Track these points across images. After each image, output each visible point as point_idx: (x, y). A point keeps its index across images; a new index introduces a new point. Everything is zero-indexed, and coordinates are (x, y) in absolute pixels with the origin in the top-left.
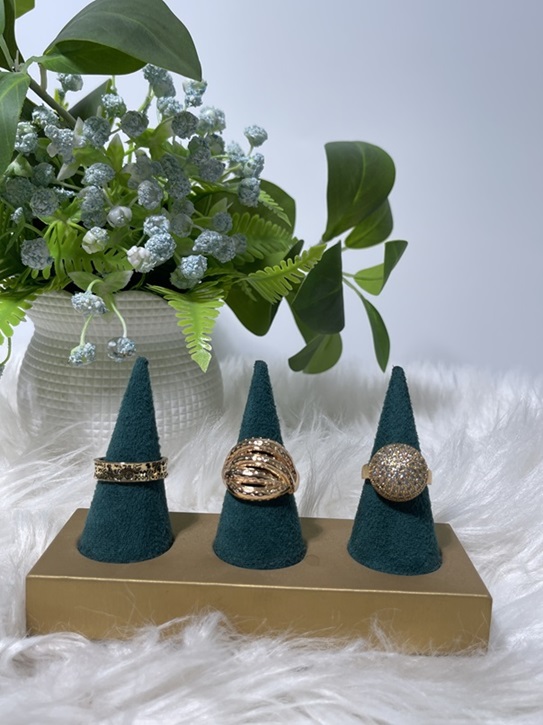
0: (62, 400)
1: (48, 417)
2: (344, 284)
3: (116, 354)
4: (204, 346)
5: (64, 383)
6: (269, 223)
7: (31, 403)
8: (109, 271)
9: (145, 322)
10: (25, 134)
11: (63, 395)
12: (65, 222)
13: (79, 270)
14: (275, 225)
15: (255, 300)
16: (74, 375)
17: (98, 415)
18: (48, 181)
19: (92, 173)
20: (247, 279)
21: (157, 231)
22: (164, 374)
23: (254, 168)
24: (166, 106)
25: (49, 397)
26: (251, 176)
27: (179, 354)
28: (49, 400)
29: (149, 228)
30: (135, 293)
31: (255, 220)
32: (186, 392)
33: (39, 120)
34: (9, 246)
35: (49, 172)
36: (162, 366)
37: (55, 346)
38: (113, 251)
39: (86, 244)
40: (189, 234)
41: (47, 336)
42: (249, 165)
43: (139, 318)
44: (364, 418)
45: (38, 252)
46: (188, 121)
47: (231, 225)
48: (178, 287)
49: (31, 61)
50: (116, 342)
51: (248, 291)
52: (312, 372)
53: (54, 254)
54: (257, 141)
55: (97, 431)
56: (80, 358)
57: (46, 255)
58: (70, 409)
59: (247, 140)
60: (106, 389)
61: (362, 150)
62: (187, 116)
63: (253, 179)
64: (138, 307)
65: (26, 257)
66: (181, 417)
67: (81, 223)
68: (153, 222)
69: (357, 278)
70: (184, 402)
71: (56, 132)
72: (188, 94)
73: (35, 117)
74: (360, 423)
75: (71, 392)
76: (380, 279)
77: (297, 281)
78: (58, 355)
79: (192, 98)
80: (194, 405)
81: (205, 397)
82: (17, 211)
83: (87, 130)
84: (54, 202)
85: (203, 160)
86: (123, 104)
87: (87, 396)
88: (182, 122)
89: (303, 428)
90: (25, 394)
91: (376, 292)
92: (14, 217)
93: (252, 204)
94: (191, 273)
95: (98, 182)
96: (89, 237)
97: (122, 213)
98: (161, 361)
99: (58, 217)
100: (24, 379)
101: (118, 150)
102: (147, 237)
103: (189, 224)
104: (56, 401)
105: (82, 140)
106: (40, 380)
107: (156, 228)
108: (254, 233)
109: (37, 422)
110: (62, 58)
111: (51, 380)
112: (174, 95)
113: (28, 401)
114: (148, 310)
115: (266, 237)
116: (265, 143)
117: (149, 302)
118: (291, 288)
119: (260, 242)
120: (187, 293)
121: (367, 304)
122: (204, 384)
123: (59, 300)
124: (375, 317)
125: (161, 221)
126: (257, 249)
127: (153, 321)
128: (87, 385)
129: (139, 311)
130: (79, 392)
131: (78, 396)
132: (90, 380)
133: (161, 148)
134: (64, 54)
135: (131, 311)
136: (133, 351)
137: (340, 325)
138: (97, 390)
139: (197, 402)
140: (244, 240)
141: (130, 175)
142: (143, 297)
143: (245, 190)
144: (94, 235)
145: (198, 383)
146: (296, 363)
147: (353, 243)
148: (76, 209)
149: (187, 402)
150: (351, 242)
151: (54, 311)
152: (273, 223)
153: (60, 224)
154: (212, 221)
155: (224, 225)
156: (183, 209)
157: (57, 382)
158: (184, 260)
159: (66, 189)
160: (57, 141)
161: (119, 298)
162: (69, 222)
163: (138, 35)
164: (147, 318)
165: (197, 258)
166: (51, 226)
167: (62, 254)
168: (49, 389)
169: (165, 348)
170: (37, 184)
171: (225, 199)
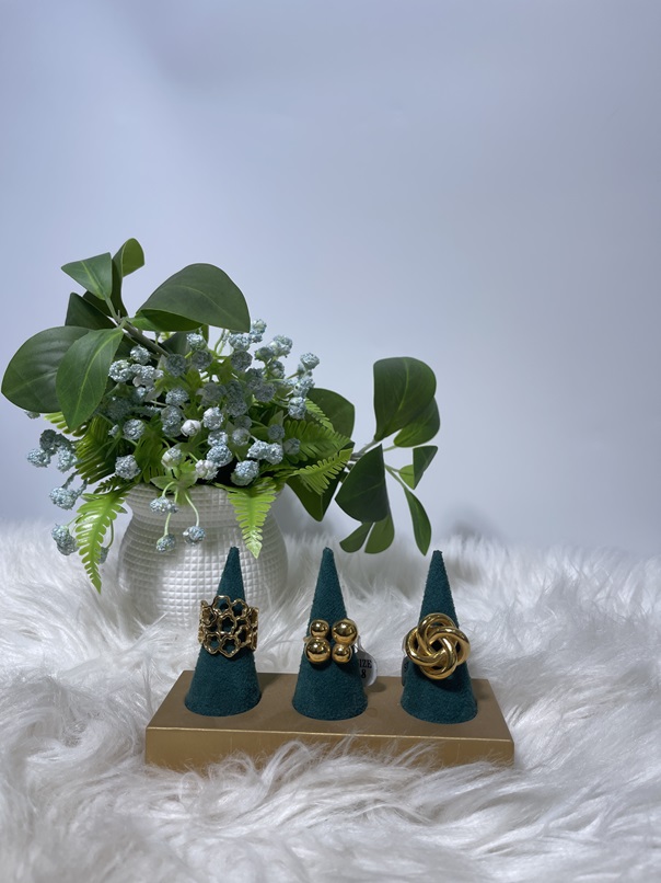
4: (257, 537)
5: (149, 559)
9: (213, 510)
10: (121, 369)
15: (310, 492)
19: (171, 396)
21: (218, 444)
23: (301, 389)
26: (299, 396)
29: (211, 441)
31: (311, 426)
37: (144, 528)
40: (245, 443)
42: (297, 387)
43: (207, 507)
46: (243, 358)
48: (237, 484)
54: (310, 365)
57: (133, 469)
61: (407, 365)
62: (245, 351)
63: (301, 398)
65: (119, 469)
68: (215, 435)
69: (400, 472)
71: (140, 369)
72: (251, 333)
73: (132, 355)
78: (146, 536)
79: (253, 336)
82: (114, 427)
85: (256, 387)
86: (204, 341)
88: (239, 359)
91: (415, 487)
92: (112, 431)
93: (299, 417)
94: (243, 475)
95: (175, 403)
97: (192, 425)
102: (210, 447)
103: (247, 436)
105: (160, 373)
107: (216, 441)
110: (145, 320)
119: (314, 443)
120: (249, 488)
121: (408, 493)
123: (146, 492)
125: (221, 436)
126: (310, 450)
133: (228, 375)
134: (146, 317)
135: (201, 502)
140: (297, 443)
141: (202, 396)
143: (293, 408)
146: (348, 545)
147: (399, 443)
151: (143, 501)
155: (277, 435)
156: (240, 425)
157: (144, 558)
158: (240, 464)
160: (141, 375)
161: (192, 492)
163: (200, 303)
165: (249, 462)
170: (133, 404)
171: (282, 412)
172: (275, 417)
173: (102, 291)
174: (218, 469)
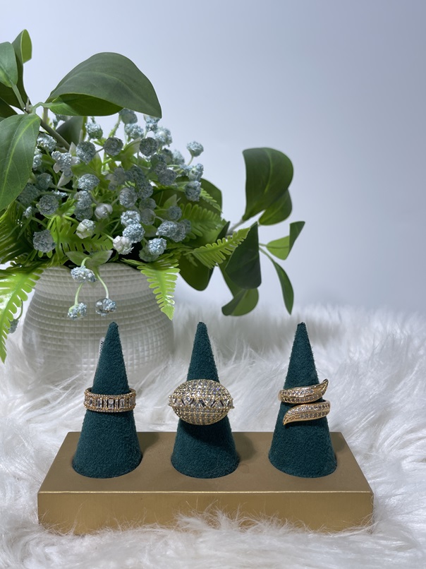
0: (59, 343)
1: (49, 356)
2: (260, 252)
3: (101, 311)
4: (169, 301)
5: (61, 331)
6: (205, 210)
7: (36, 347)
8: (96, 250)
9: (119, 285)
11: (60, 340)
12: (61, 216)
13: (73, 250)
14: (210, 211)
15: (196, 265)
16: (67, 325)
17: (86, 354)
18: (48, 186)
19: (83, 181)
20: (193, 252)
21: (132, 222)
22: (133, 322)
23: (196, 174)
24: (132, 130)
25: (49, 342)
26: (194, 180)
27: (143, 307)
28: (49, 344)
29: (126, 220)
30: (112, 265)
31: (196, 209)
32: (149, 335)
33: (43, 144)
34: (20, 234)
35: (49, 180)
36: (131, 316)
37: (52, 304)
38: (98, 236)
39: (79, 232)
40: (153, 222)
41: (46, 296)
42: (193, 172)
43: (115, 283)
44: (276, 348)
45: (45, 240)
46: (151, 144)
47: (180, 214)
48: (145, 260)
49: (38, 105)
50: (102, 302)
51: (191, 259)
52: (237, 315)
53: (55, 240)
54: (196, 153)
55: (85, 366)
56: (76, 314)
57: (51, 242)
58: (65, 350)
59: (189, 152)
60: (92, 335)
61: (269, 155)
62: (150, 140)
63: (196, 182)
64: (115, 275)
65: (37, 244)
66: (146, 353)
67: (73, 216)
68: (128, 216)
69: (269, 247)
70: (148, 341)
71: (60, 156)
72: (148, 122)
73: (40, 142)
74: (273, 352)
75: (65, 338)
76: (287, 247)
77: (229, 253)
78: (55, 311)
79: (151, 125)
80: (155, 344)
81: (162, 337)
82: (28, 209)
83: (79, 151)
84: (55, 203)
85: (162, 171)
86: (101, 130)
87: (78, 341)
88: (148, 145)
89: (236, 358)
90: (31, 340)
91: (284, 257)
92: (26, 214)
93: (195, 200)
94: (155, 251)
95: (87, 188)
96: (81, 227)
97: (106, 209)
98: (131, 313)
99: (56, 213)
100: (29, 329)
101: (97, 162)
102: (124, 227)
103: (153, 216)
104: (54, 345)
105: (77, 160)
106: (42, 330)
107: (130, 220)
108: (195, 217)
109: (40, 360)
110: (65, 105)
111: (51, 329)
112: (136, 121)
113: (33, 345)
114: (122, 277)
115: (203, 220)
116: (202, 154)
117: (122, 271)
118: (225, 258)
119: (200, 224)
120: (154, 263)
121: (276, 265)
122: (161, 328)
123: (56, 271)
124: (283, 275)
125: (134, 215)
126: (198, 229)
127: (125, 284)
128: (78, 332)
129: (115, 277)
130: (72, 338)
131: (71, 340)
132: (79, 328)
133: (129, 161)
134: (65, 102)
135: (109, 278)
136: (114, 309)
137: (258, 282)
138: (85, 336)
139: (157, 341)
140: (188, 223)
141: (109, 181)
142: (119, 267)
143: (191, 190)
144: (85, 226)
145: (156, 327)
146: (227, 310)
147: (264, 221)
148: (69, 207)
149: (150, 341)
150: (263, 220)
151: (52, 279)
152: (208, 210)
153: (58, 218)
154: (168, 212)
155: (175, 215)
156: (148, 206)
157: (55, 330)
158: (151, 242)
159: (61, 191)
160: (61, 162)
161: (101, 269)
162: (64, 216)
163: (118, 89)
164: (121, 282)
165: (159, 240)
166: (52, 219)
167: (60, 240)
168: (49, 336)
169: (133, 303)
170: (40, 189)
171: (175, 196)
172: (169, 200)
173: (8, 78)
174: (133, 245)
